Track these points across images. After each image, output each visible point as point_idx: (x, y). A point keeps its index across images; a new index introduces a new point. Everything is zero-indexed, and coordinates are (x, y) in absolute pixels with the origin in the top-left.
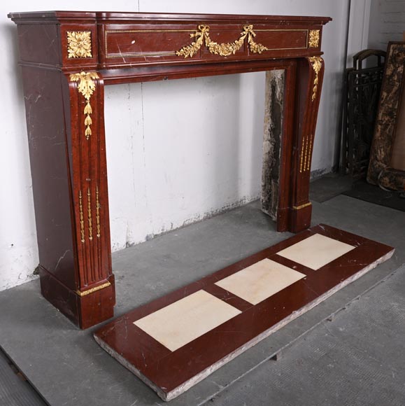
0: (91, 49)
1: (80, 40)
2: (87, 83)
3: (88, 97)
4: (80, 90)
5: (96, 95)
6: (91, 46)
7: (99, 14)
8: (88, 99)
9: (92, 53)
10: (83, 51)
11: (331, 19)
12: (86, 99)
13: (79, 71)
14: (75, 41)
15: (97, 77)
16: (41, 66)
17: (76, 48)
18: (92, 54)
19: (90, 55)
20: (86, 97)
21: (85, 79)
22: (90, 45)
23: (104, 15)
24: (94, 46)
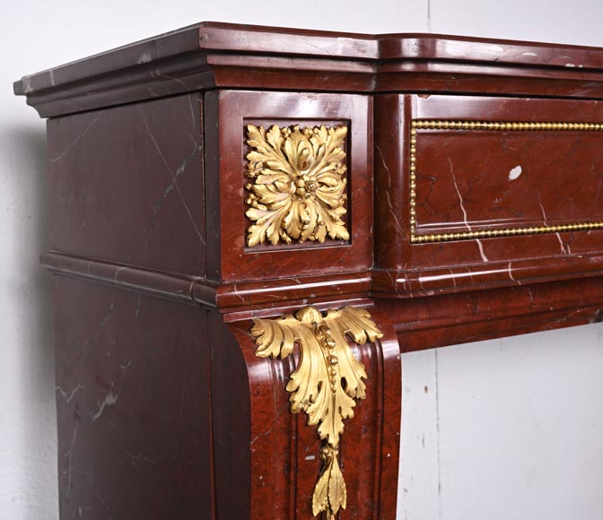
0: (348, 204)
1: (302, 164)
2: (330, 362)
3: (331, 431)
4: (298, 400)
5: (365, 416)
6: (348, 189)
7: (389, 43)
8: (334, 440)
9: (348, 221)
10: (312, 214)
12: (325, 442)
13: (293, 304)
14: (283, 165)
15: (374, 333)
16: (122, 276)
17: (282, 200)
18: (349, 227)
19: (339, 231)
20: (323, 431)
21: (324, 344)
22: (342, 185)
23: (410, 48)
24: (359, 191)
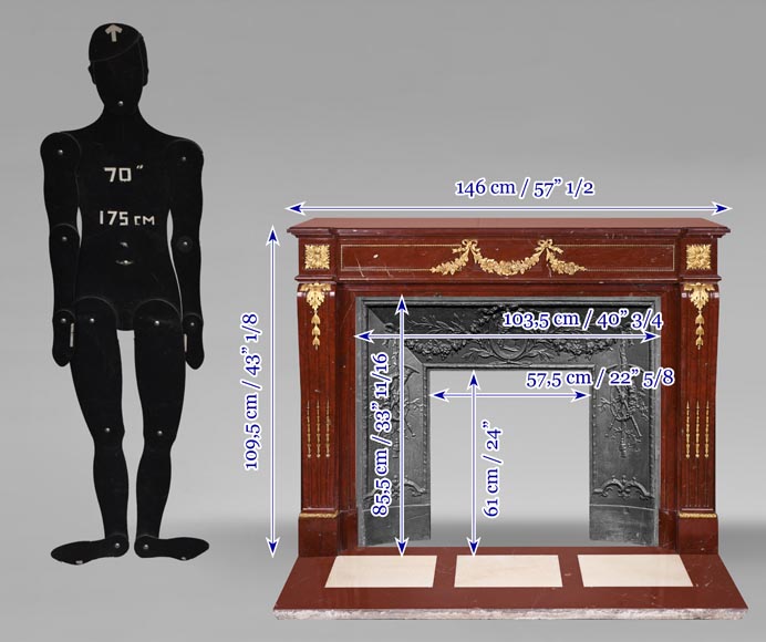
0: (330, 261)
1: (316, 253)
2: (315, 294)
4: (307, 301)
5: (326, 306)
6: (329, 258)
8: (316, 309)
11: (729, 231)
12: (313, 310)
15: (329, 289)
18: (330, 266)
19: (327, 267)
20: (313, 307)
21: (315, 290)
24: (332, 259)
